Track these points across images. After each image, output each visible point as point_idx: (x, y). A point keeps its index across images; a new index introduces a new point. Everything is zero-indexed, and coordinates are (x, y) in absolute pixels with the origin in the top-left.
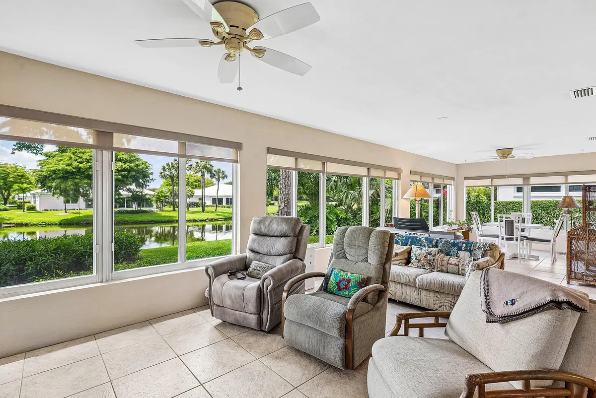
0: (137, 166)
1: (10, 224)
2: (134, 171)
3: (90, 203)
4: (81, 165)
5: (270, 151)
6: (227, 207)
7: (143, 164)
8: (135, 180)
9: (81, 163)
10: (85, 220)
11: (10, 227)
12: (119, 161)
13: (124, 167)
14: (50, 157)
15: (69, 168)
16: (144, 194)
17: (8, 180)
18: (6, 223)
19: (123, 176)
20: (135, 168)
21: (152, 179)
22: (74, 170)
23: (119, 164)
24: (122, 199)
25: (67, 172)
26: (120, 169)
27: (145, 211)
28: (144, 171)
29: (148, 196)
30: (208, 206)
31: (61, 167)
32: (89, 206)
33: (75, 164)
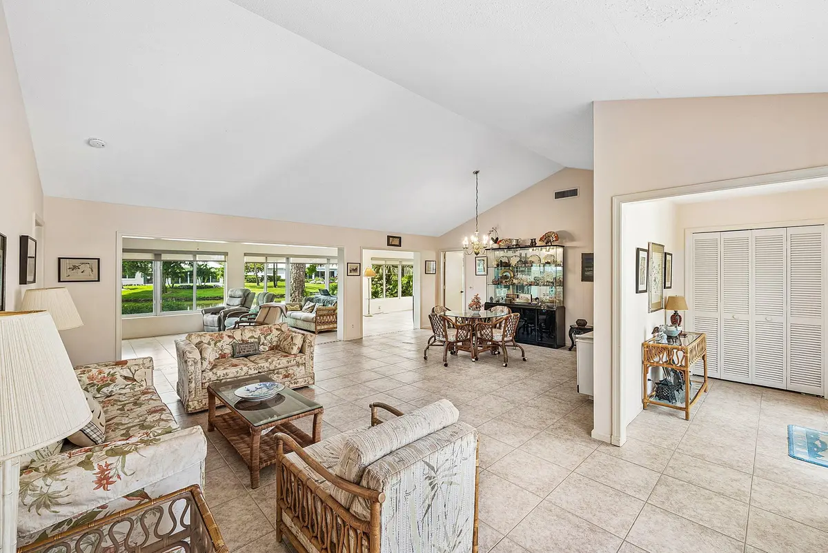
3: (149, 278)
5: (245, 255)
10: (144, 297)
16: (208, 267)
24: (183, 272)
29: (212, 270)
32: (148, 281)
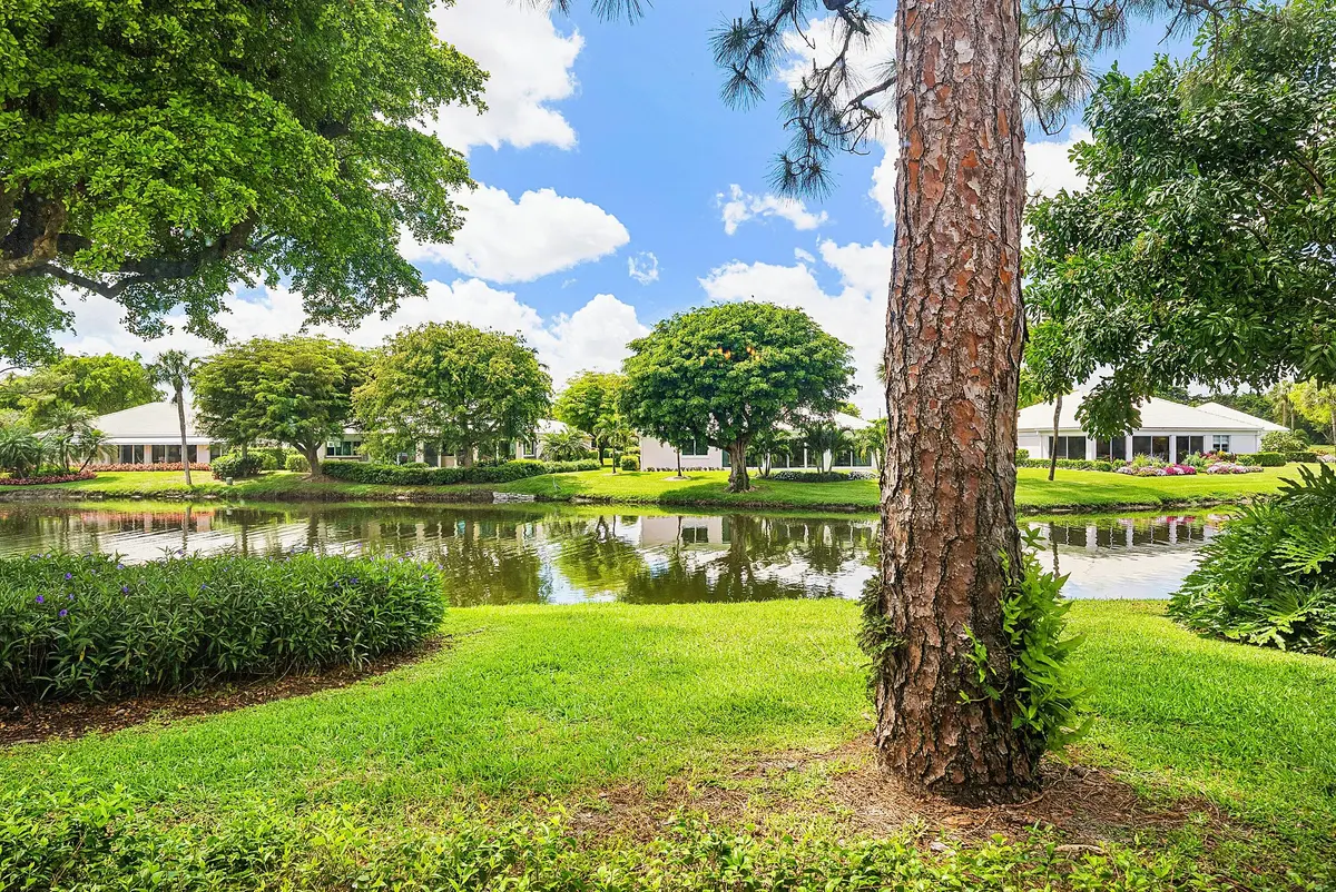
0: (811, 352)
1: (584, 497)
2: (803, 368)
4: (688, 363)
6: (1100, 468)
7: (826, 346)
8: (808, 392)
9: (689, 357)
11: (584, 504)
12: (767, 343)
13: (777, 358)
14: (641, 349)
15: (665, 370)
16: (836, 428)
17: (602, 406)
18: (580, 497)
19: (777, 384)
20: (806, 359)
21: (853, 388)
22: (675, 375)
23: (768, 351)
25: (665, 381)
26: (768, 365)
27: (842, 475)
28: (831, 367)
29: (848, 435)
30: (1034, 464)
31: (651, 369)
33: (678, 360)
